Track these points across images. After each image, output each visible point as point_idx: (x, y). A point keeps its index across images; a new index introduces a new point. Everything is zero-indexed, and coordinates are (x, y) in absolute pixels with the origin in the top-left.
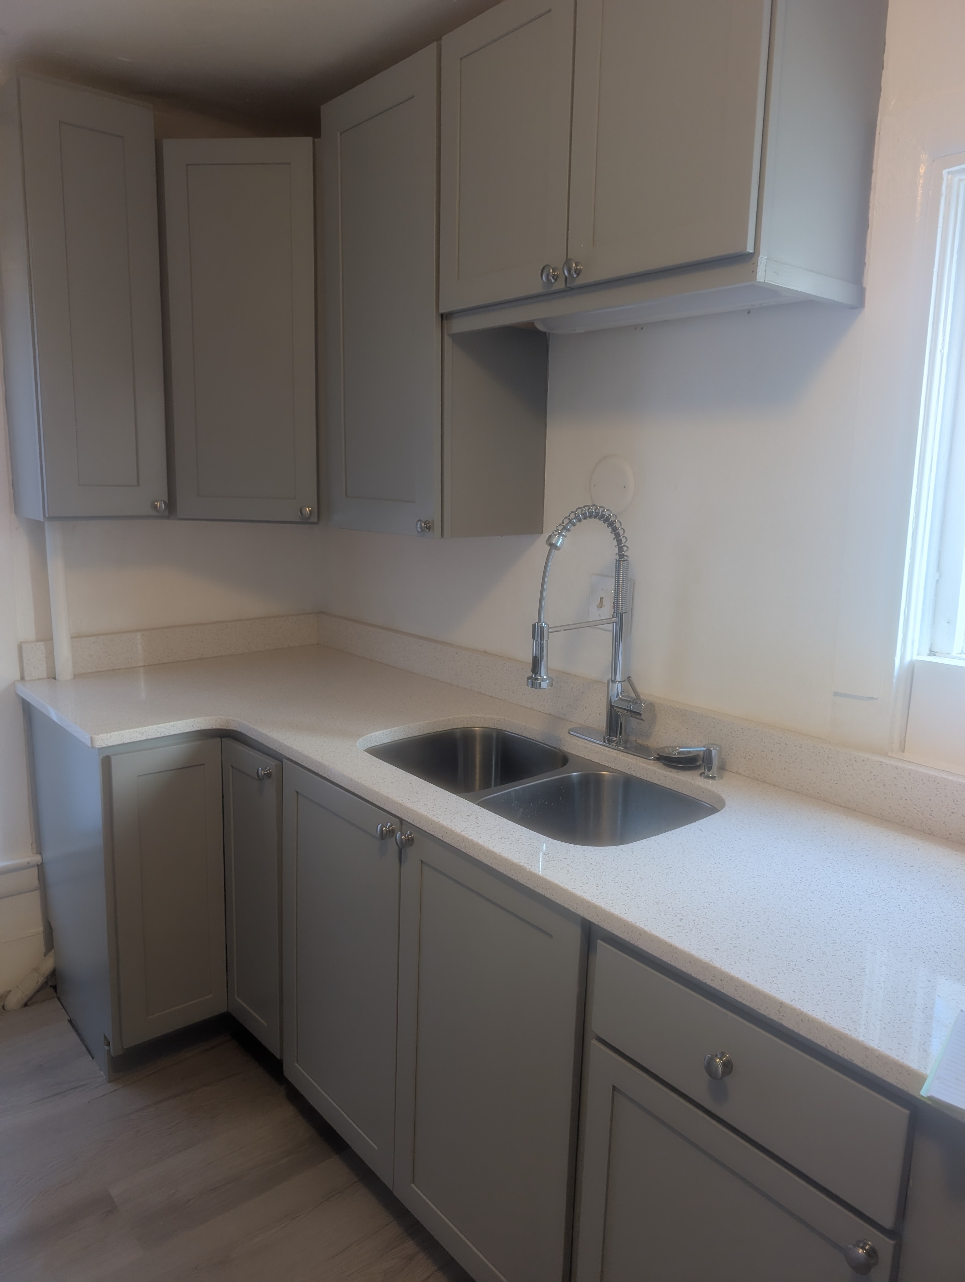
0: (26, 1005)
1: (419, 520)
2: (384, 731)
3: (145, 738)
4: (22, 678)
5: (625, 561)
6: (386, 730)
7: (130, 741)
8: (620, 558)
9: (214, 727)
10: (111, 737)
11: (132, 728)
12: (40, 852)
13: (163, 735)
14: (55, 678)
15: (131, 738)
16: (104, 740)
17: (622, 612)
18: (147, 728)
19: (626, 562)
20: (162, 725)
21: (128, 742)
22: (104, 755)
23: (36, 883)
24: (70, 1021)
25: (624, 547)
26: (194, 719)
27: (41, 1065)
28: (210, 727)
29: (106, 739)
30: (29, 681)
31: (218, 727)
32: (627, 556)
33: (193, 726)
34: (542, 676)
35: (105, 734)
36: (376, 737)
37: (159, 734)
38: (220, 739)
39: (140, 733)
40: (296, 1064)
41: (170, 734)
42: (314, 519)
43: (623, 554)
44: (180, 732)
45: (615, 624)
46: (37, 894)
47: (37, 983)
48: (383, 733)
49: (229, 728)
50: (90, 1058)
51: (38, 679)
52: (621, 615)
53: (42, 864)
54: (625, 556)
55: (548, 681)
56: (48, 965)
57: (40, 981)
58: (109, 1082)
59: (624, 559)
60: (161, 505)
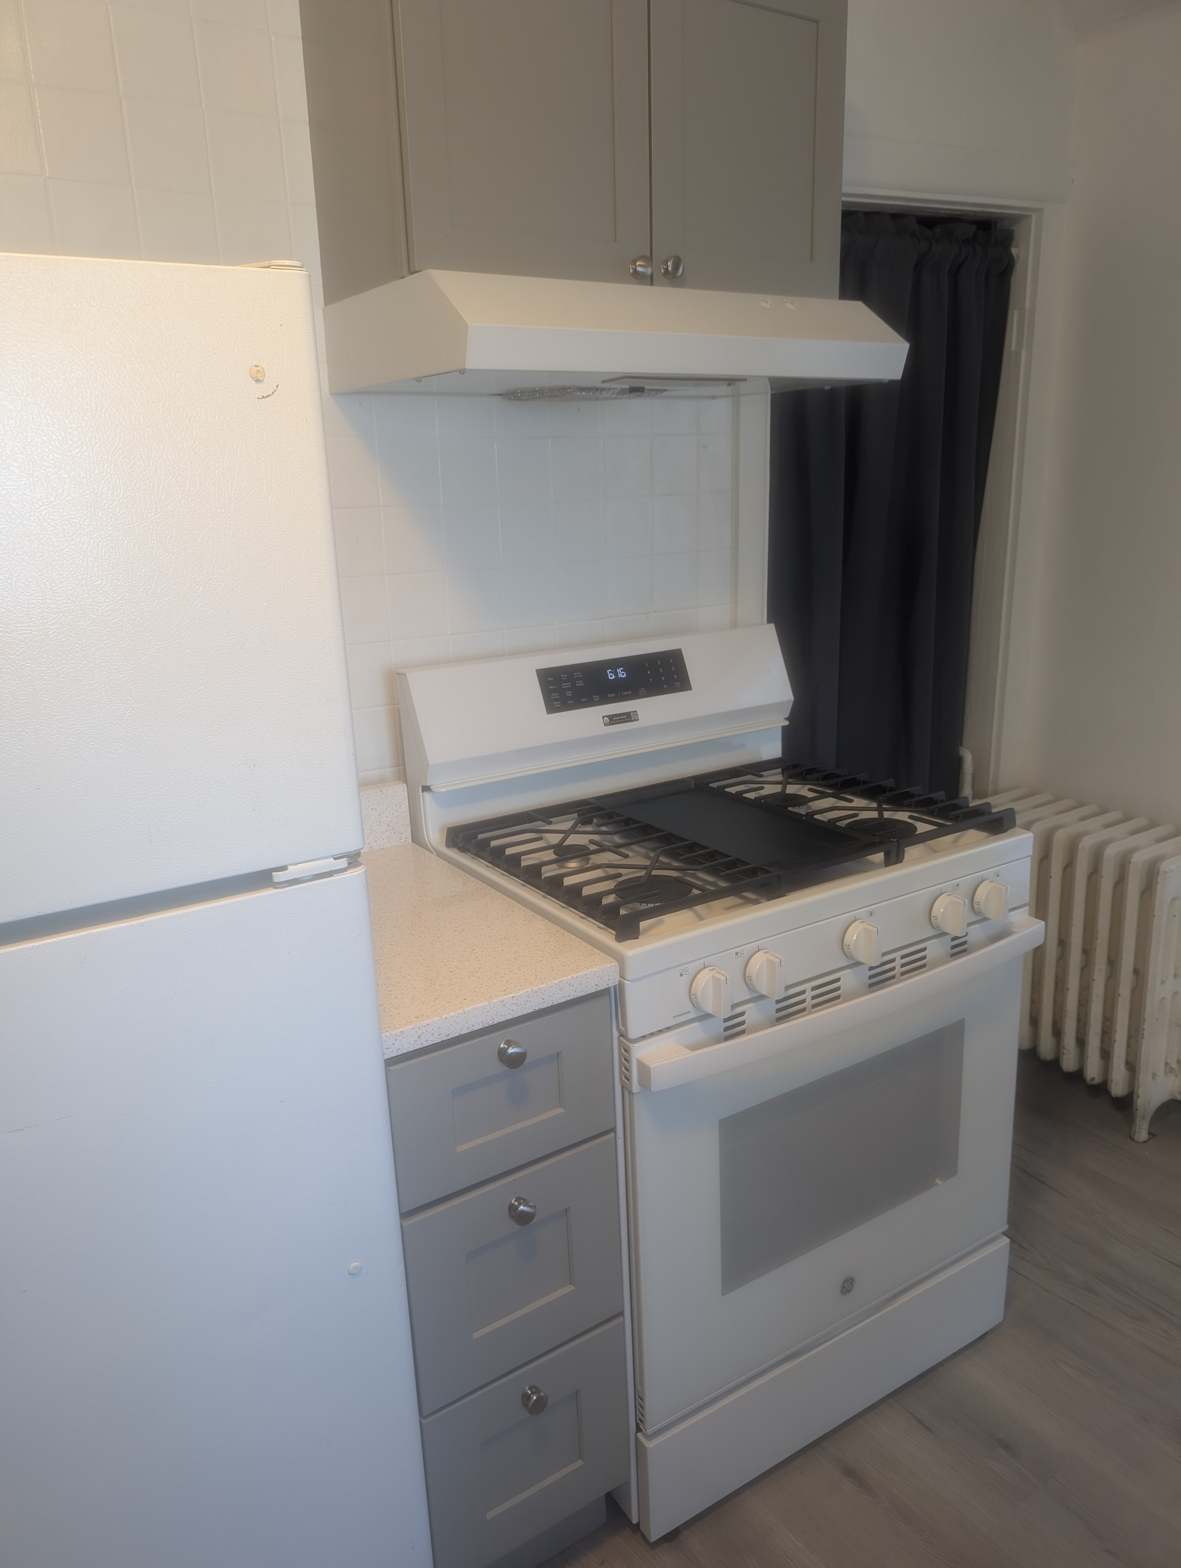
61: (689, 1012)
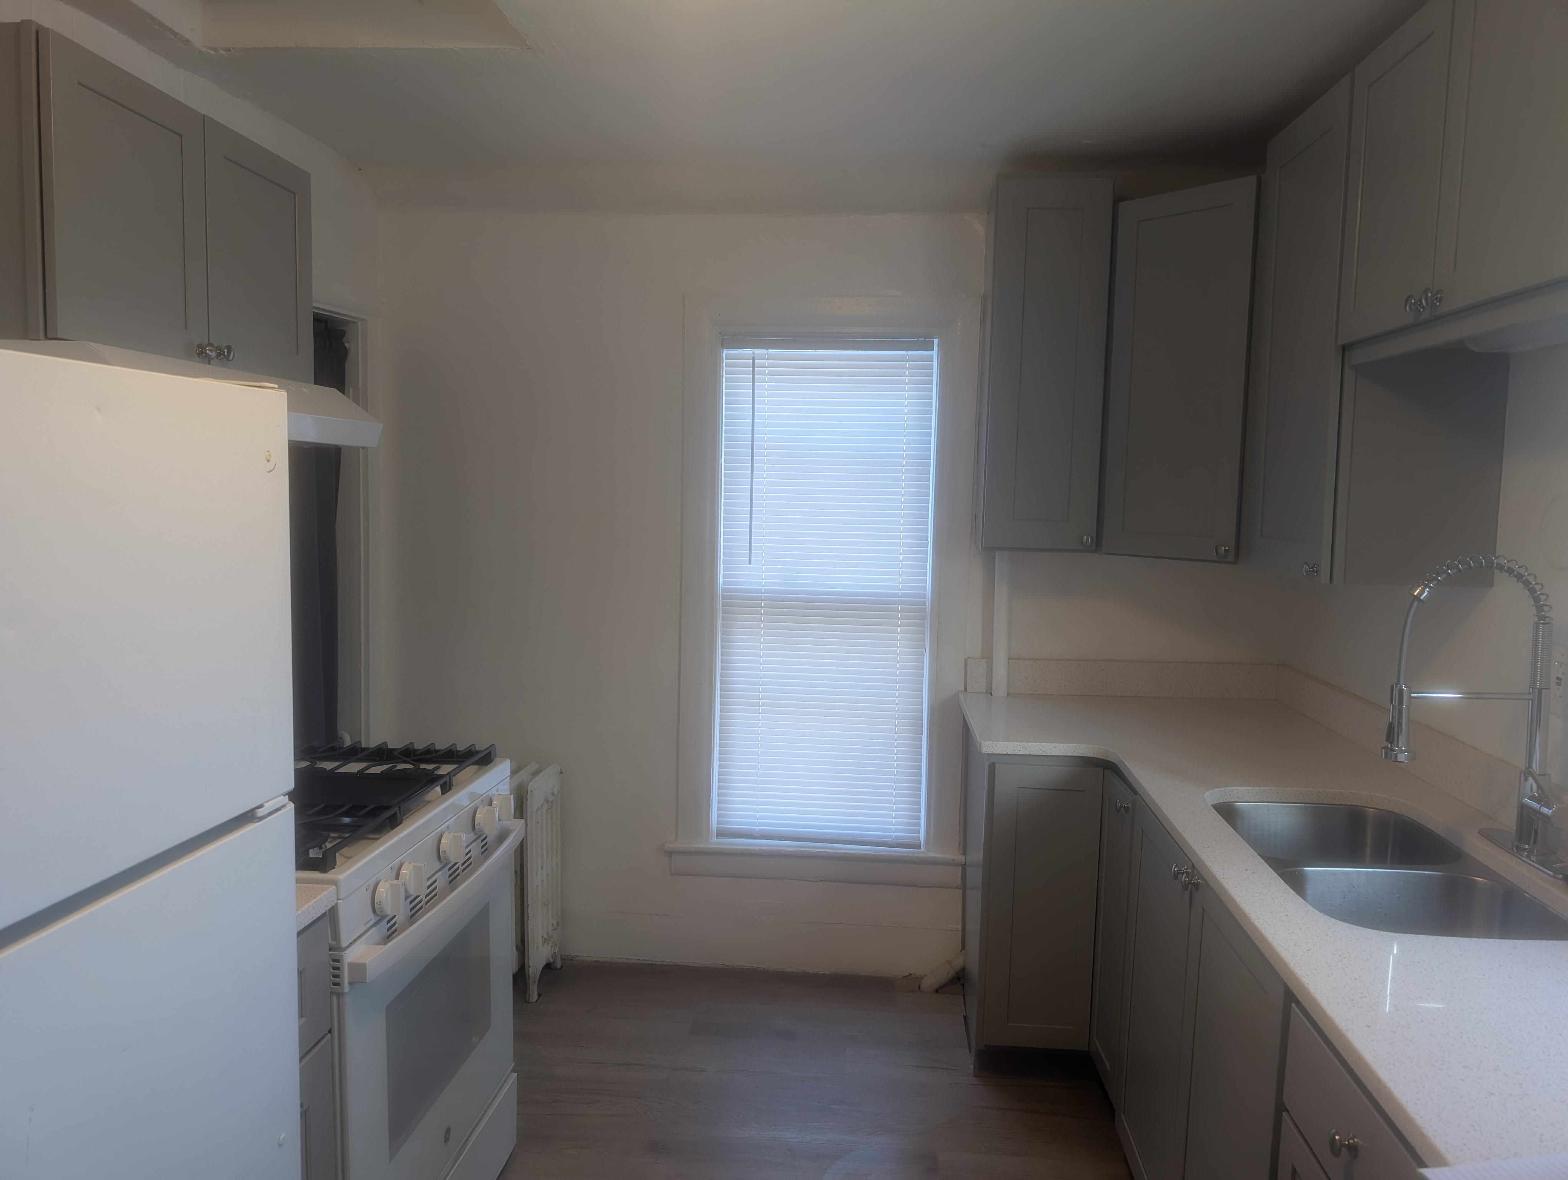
0: (937, 991)
1: (1306, 563)
2: (1250, 788)
3: (1027, 753)
4: (966, 690)
5: (1547, 624)
6: (1253, 788)
7: (1013, 753)
8: (1540, 620)
9: (1096, 756)
10: (996, 746)
11: (1018, 741)
12: (965, 854)
13: (1045, 754)
14: (991, 694)
15: (1014, 751)
16: (990, 747)
17: (1542, 688)
18: (1030, 744)
19: (1547, 626)
20: (1045, 744)
21: (1011, 753)
22: (991, 762)
23: (959, 882)
24: (965, 1017)
25: (1544, 607)
26: (1077, 745)
27: (928, 1041)
28: (1091, 755)
29: (992, 746)
30: (970, 692)
31: (1099, 757)
32: (1551, 618)
33: (1075, 751)
34: (1400, 746)
35: (992, 742)
36: (1238, 793)
37: (1041, 752)
38: (1102, 770)
39: (1023, 747)
40: (1122, 1115)
41: (1051, 754)
42: (1231, 558)
43: (1543, 615)
44: (1062, 755)
45: (1530, 701)
46: (960, 891)
47: (948, 975)
48: (1248, 790)
49: (1108, 759)
50: (968, 1052)
51: (979, 693)
52: (1540, 690)
53: (965, 864)
54: (1547, 617)
55: (1406, 753)
56: (958, 963)
57: (951, 973)
58: (974, 1076)
59: (1544, 622)
60: (1087, 539)
61: (371, 919)
